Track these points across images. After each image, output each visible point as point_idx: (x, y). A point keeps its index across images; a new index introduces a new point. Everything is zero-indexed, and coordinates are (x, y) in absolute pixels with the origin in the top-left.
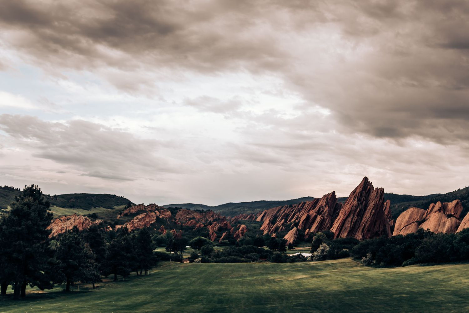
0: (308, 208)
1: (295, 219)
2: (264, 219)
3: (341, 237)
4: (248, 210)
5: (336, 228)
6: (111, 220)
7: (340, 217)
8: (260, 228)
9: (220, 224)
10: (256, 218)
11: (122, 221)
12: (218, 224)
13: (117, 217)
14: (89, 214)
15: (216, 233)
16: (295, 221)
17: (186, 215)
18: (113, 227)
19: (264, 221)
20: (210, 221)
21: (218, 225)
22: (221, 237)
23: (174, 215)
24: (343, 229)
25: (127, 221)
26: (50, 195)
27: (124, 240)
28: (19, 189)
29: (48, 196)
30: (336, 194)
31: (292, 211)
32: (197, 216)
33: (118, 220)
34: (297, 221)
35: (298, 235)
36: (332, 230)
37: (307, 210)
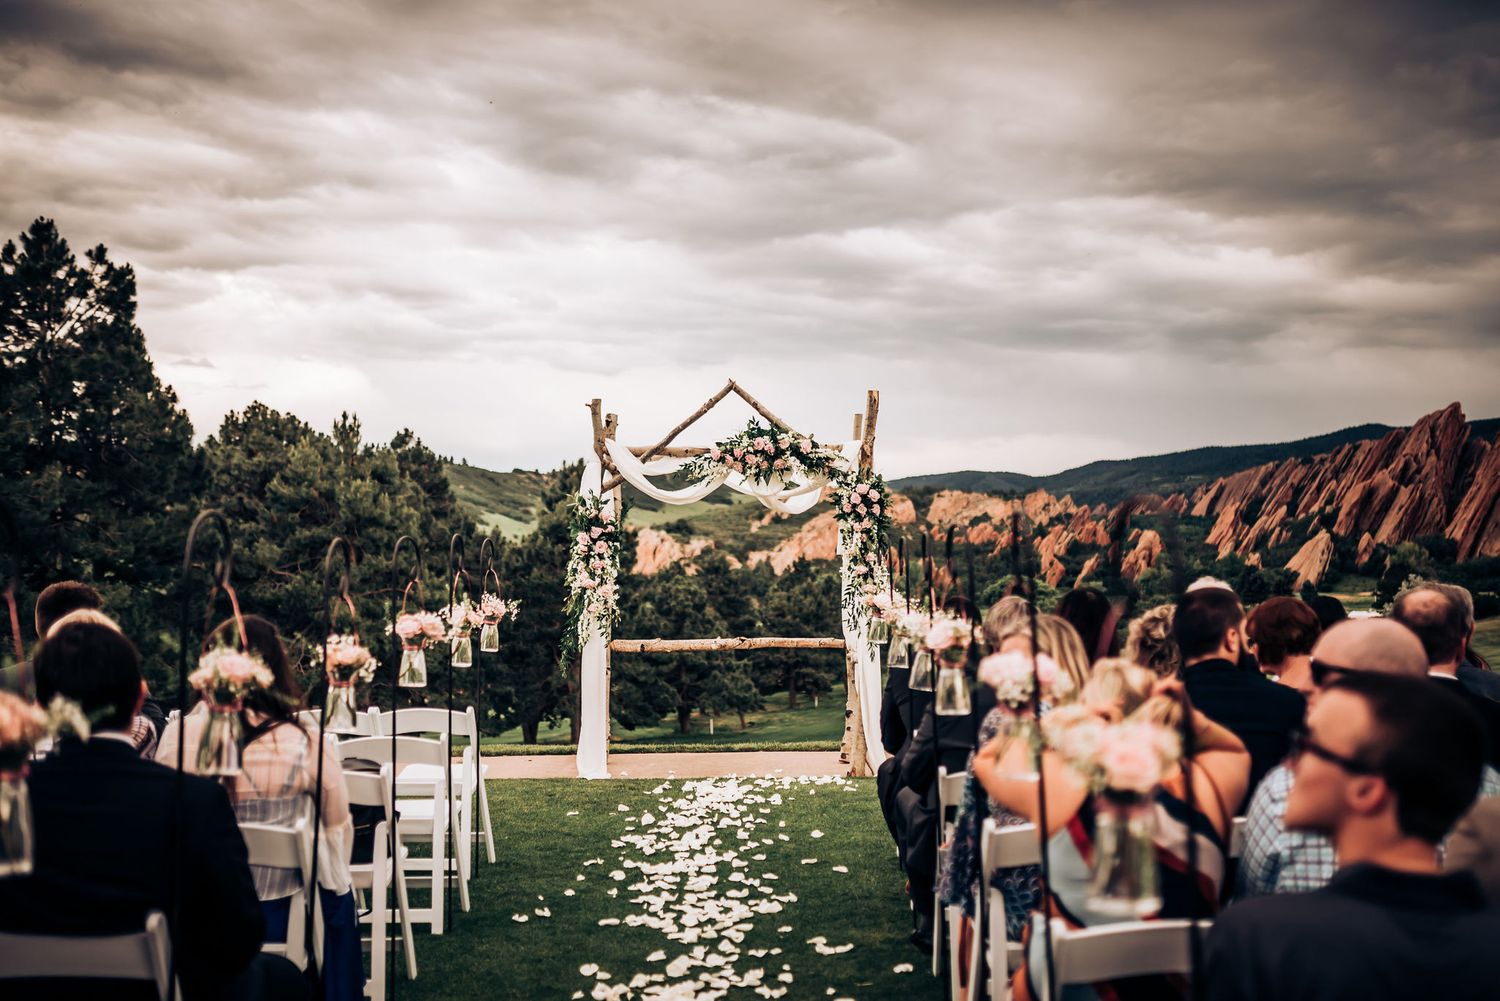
0: (1368, 463)
1: (1322, 505)
2: (1218, 509)
3: (1480, 554)
4: (1164, 482)
5: (1465, 525)
6: (735, 537)
7: (1479, 489)
8: (1205, 539)
9: (1073, 531)
10: (1192, 505)
11: (768, 538)
12: (1065, 533)
13: (749, 526)
14: (667, 524)
15: (1061, 559)
16: (1322, 510)
17: (960, 510)
18: (742, 557)
19: (1218, 515)
20: (1041, 523)
21: (1066, 538)
22: (1079, 572)
23: (923, 510)
24: (1491, 525)
25: (781, 539)
26: (540, 472)
27: (805, 593)
28: (449, 459)
29: (534, 477)
30: (1464, 410)
31: (1314, 478)
32: (999, 509)
33: (756, 536)
34: (1329, 509)
35: (1333, 554)
36: (1452, 532)
37: (1361, 471)
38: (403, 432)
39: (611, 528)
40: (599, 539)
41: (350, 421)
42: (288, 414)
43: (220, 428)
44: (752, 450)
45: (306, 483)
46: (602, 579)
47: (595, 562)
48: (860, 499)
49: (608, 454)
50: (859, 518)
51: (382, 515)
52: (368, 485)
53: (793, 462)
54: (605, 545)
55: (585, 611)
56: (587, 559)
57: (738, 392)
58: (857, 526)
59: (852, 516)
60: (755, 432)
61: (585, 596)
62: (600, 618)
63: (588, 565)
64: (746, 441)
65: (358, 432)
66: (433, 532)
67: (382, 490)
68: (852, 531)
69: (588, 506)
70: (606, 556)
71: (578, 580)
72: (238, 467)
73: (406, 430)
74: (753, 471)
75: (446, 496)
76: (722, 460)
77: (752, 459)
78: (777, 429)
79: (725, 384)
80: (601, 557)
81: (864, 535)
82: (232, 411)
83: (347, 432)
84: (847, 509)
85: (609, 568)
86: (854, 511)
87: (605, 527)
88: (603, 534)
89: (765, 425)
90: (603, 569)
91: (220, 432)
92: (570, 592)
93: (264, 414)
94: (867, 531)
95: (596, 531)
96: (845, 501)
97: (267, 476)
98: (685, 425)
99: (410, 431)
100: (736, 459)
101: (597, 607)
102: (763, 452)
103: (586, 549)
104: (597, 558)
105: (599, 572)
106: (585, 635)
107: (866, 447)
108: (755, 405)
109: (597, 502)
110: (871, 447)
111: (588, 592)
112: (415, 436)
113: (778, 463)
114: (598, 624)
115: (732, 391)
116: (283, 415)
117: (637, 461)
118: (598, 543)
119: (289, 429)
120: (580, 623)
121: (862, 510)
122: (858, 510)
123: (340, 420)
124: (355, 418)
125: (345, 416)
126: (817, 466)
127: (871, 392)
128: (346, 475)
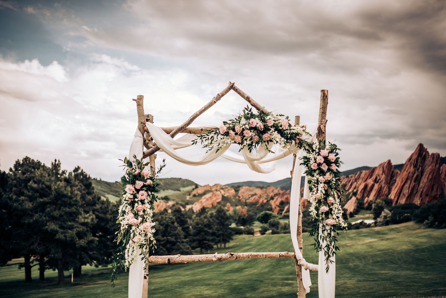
0: (366, 177)
1: (353, 189)
3: (399, 203)
5: (394, 195)
6: (182, 201)
7: (398, 184)
9: (281, 198)
11: (192, 201)
13: (186, 197)
14: (162, 197)
15: (278, 206)
16: (353, 191)
17: (248, 192)
18: (184, 207)
20: (272, 196)
21: (280, 200)
22: (284, 210)
23: (237, 192)
24: (402, 195)
25: (195, 201)
30: (392, 162)
31: (350, 181)
32: (259, 191)
33: (188, 201)
34: (355, 191)
35: (357, 204)
36: (391, 197)
37: (363, 180)
38: (77, 167)
39: (149, 182)
40: (141, 189)
41: (57, 162)
42: (37, 160)
43: (14, 165)
44: (248, 127)
45: (41, 183)
46: (143, 218)
47: (138, 206)
48: (323, 160)
49: (148, 132)
50: (322, 173)
51: (67, 193)
52: (62, 184)
53: (276, 136)
54: (145, 193)
55: (131, 242)
56: (132, 204)
57: (236, 90)
58: (321, 178)
59: (317, 172)
60: (249, 116)
61: (131, 231)
62: (141, 246)
63: (133, 208)
64: (243, 121)
65: (60, 166)
66: (87, 199)
67: (68, 185)
68: (318, 182)
69: (134, 167)
70: (146, 201)
71: (126, 219)
72: (19, 178)
73: (78, 166)
74: (249, 142)
75: (91, 188)
76: (227, 134)
77: (248, 134)
78: (263, 115)
79: (227, 85)
80: (143, 202)
81: (326, 185)
82: (18, 160)
83: (56, 166)
84: (314, 166)
85: (148, 210)
86: (319, 169)
87: (146, 181)
88: (144, 186)
89: (255, 112)
90: (144, 211)
91: (14, 166)
92: (120, 227)
93: (29, 161)
94: (328, 182)
95: (139, 184)
96: (312, 162)
97: (29, 180)
98: (201, 112)
99: (79, 167)
100: (236, 134)
101: (139, 239)
102: (255, 128)
103: (132, 197)
104: (140, 203)
105: (141, 213)
106: (130, 260)
107: (322, 127)
108: (248, 99)
109: (139, 163)
110: (325, 127)
111: (134, 228)
112: (81, 168)
113: (266, 136)
114: (140, 251)
115: (232, 90)
116: (36, 161)
117: (168, 136)
118: (141, 192)
119: (37, 165)
120: (126, 250)
121: (325, 167)
122: (322, 167)
123: (54, 162)
124: (59, 161)
125: (56, 161)
126: (291, 138)
127: (323, 91)
128: (55, 180)
